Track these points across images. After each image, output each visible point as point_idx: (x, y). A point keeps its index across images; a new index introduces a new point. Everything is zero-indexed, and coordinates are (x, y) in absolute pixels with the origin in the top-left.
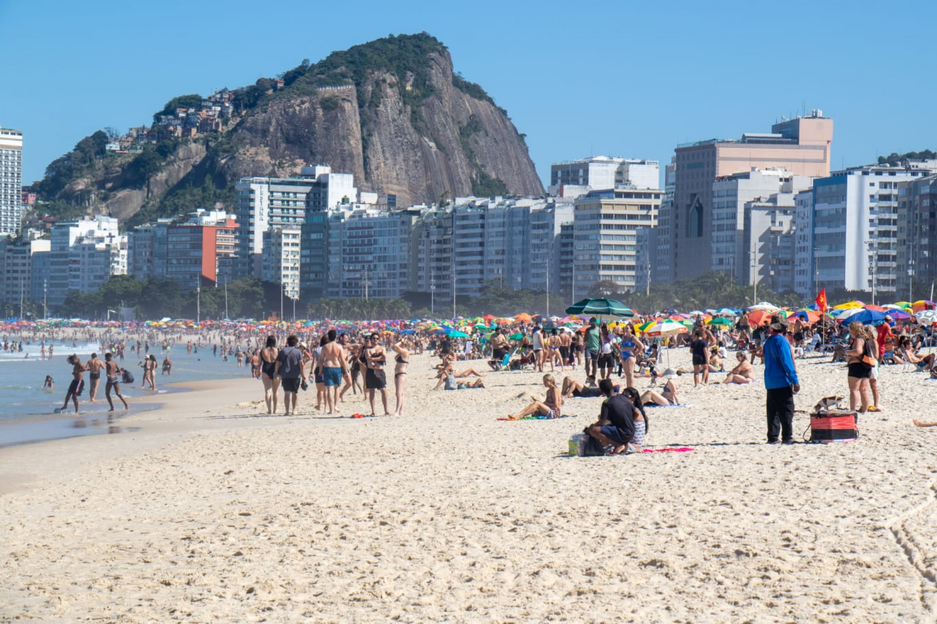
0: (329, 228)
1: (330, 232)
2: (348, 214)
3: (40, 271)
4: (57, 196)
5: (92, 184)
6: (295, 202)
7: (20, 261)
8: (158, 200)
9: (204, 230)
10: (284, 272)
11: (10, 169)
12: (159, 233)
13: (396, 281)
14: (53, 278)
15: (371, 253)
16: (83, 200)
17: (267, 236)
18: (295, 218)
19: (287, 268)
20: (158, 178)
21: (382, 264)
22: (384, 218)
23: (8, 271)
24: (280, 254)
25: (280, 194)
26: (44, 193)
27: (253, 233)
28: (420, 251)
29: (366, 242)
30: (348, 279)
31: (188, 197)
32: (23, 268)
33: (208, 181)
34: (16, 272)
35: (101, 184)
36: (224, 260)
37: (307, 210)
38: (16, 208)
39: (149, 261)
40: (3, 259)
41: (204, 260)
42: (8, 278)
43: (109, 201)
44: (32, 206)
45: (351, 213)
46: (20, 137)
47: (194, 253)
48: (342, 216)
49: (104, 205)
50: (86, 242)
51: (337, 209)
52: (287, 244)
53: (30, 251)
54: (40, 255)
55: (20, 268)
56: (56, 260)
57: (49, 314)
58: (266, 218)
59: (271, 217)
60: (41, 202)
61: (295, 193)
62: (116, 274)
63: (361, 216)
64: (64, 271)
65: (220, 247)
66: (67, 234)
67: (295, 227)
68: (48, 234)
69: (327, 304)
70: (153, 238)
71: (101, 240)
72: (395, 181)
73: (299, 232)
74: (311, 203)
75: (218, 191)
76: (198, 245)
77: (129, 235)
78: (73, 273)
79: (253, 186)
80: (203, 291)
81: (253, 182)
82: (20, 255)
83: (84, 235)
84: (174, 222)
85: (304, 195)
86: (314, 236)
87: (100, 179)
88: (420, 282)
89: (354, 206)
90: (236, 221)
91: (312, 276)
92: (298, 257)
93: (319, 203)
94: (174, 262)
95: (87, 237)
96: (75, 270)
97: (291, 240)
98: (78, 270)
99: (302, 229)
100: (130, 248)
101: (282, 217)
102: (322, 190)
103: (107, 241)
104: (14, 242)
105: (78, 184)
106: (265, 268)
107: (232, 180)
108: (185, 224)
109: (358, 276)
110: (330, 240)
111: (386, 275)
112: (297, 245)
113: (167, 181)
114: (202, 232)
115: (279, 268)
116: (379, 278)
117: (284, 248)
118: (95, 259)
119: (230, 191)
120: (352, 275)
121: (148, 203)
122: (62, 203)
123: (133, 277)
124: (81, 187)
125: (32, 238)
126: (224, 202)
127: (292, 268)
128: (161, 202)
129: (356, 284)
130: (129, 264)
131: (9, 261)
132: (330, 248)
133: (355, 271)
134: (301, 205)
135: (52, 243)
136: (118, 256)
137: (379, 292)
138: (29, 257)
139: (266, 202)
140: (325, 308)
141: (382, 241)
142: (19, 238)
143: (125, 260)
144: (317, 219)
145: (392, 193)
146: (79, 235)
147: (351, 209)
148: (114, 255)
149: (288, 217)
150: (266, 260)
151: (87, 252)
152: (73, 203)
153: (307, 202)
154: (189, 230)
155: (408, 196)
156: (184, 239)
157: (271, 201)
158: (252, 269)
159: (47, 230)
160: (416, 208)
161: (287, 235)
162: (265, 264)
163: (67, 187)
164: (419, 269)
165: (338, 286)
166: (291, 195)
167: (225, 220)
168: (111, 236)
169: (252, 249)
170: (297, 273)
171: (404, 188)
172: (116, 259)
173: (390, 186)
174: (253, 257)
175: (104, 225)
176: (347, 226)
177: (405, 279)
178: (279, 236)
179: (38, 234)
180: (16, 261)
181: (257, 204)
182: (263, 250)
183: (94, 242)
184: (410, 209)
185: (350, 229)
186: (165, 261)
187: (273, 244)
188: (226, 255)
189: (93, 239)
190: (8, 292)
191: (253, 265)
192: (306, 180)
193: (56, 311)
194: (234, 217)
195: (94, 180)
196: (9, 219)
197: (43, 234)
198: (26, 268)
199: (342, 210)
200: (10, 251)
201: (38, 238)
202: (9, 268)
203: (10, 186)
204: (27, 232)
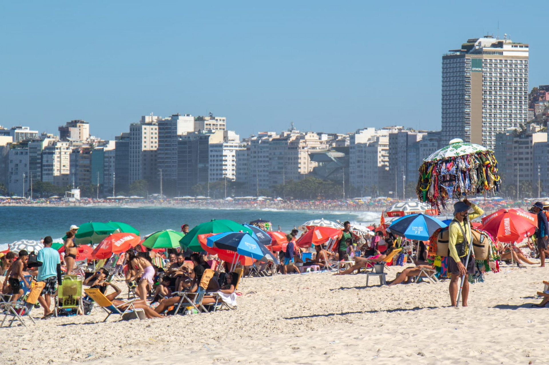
3: (540, 158)
7: (524, 150)
11: (519, 75)
23: (515, 159)
32: (527, 156)
34: (521, 159)
38: (523, 107)
40: (512, 149)
42: (515, 165)
46: (527, 49)
53: (531, 142)
54: (540, 145)
55: (524, 156)
57: (544, 194)
68: (546, 128)
82: (524, 146)
104: (520, 135)
125: (533, 131)
131: (516, 150)
138: (531, 147)
142: (524, 131)
159: (546, 125)
179: (538, 128)
180: (521, 150)
196: (518, 116)
197: (542, 128)
198: (529, 156)
200: (516, 142)
201: (538, 132)
202: (516, 156)
203: (519, 89)
204: (530, 127)
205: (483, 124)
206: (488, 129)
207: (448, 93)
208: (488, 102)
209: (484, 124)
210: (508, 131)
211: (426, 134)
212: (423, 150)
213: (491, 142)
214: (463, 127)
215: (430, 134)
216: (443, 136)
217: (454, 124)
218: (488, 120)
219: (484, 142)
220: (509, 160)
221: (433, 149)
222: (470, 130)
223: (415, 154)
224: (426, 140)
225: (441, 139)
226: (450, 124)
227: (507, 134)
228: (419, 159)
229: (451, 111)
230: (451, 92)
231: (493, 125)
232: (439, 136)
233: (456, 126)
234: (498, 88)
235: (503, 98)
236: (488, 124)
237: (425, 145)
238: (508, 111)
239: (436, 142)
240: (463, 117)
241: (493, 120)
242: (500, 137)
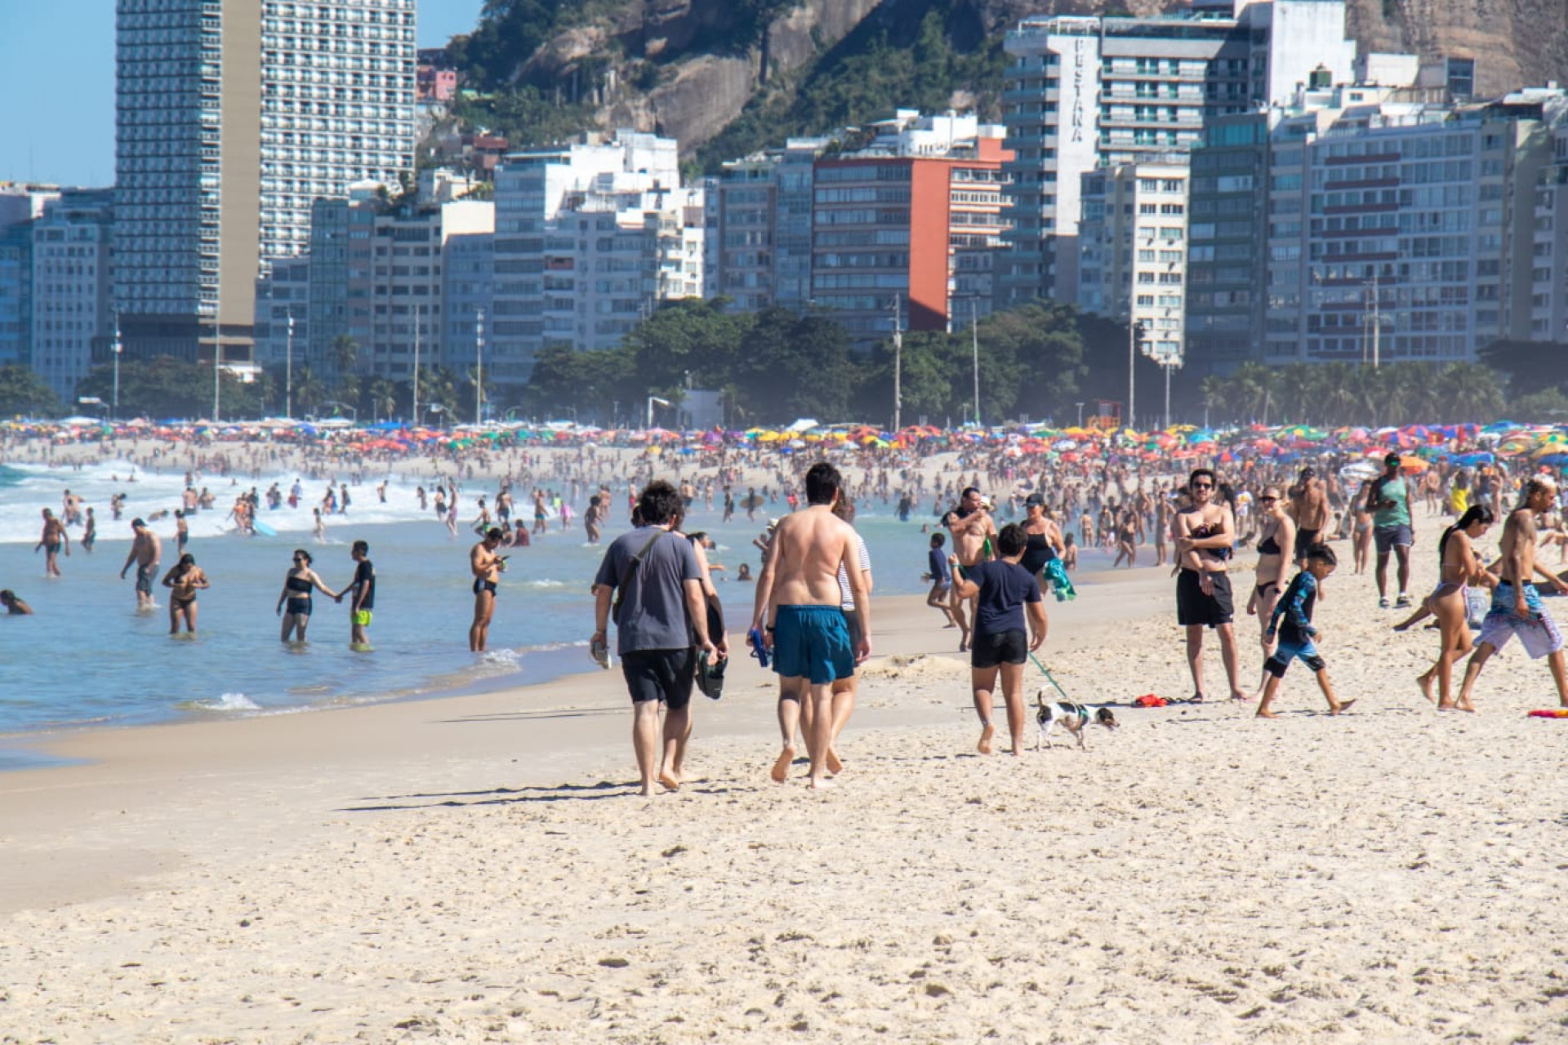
0: (1272, 159)
1: (1275, 171)
2: (1326, 118)
3: (466, 289)
4: (514, 78)
5: (611, 44)
6: (1174, 85)
7: (410, 261)
8: (791, 86)
9: (916, 169)
10: (1138, 289)
12: (791, 181)
13: (1465, 310)
14: (500, 308)
15: (1393, 231)
16: (584, 88)
17: (1093, 184)
18: (1173, 132)
19: (1148, 277)
20: (791, 23)
21: (1427, 260)
22: (1434, 127)
23: (381, 290)
24: (1129, 236)
25: (1132, 64)
26: (477, 67)
27: (1052, 176)
28: (1538, 224)
29: (1379, 199)
30: (1325, 307)
31: (875, 74)
32: (420, 281)
33: (932, 31)
34: (401, 290)
35: (633, 43)
36: (971, 254)
37: (1208, 110)
38: (400, 113)
39: (762, 259)
40: (367, 254)
41: (915, 258)
42: (381, 309)
43: (657, 91)
44: (447, 104)
45: (1336, 115)
47: (886, 237)
48: (1310, 123)
49: (643, 102)
50: (590, 206)
51: (1297, 104)
52: (1149, 209)
53: (438, 231)
54: (466, 244)
55: (411, 281)
56: (509, 256)
57: (489, 410)
58: (1091, 135)
59: (1105, 130)
60: (470, 94)
61: (1174, 61)
62: (672, 295)
63: (1364, 124)
64: (530, 288)
65: (959, 218)
66: (537, 186)
67: (1173, 158)
68: (486, 186)
69: (1260, 379)
70: (775, 194)
71: (631, 200)
72: (1473, 18)
73: (1184, 173)
74: (1222, 88)
75: (961, 58)
76: (898, 215)
77: (708, 187)
78: (556, 294)
79: (1054, 43)
80: (911, 344)
81: (1053, 30)
82: (412, 245)
83: (584, 186)
84: (831, 149)
85: (1203, 66)
86: (1226, 184)
87: (630, 27)
88: (1538, 314)
89: (1346, 94)
90: (1006, 144)
91: (1222, 299)
92: (1180, 245)
93: (1244, 88)
94: (832, 261)
95: (592, 193)
96: (560, 287)
97: (1160, 197)
98: (570, 285)
99: (1192, 165)
100: (710, 223)
101: (1138, 131)
102: (1253, 49)
103: (648, 203)
104: (395, 209)
105: (573, 41)
106: (1088, 277)
107: (1000, 24)
108: (864, 154)
109: (1353, 296)
110: (1274, 195)
111: (1435, 295)
112: (1178, 209)
113: (815, 31)
114: (908, 176)
115: (1127, 278)
116: (1415, 304)
117: (1141, 220)
118: (615, 254)
119: (991, 58)
120: (1335, 296)
121: (763, 95)
122: (525, 98)
123: (716, 305)
124: (578, 51)
125: (445, 195)
126: (974, 90)
127: (1164, 277)
128: (800, 92)
129: (1349, 322)
130: (708, 268)
131: (384, 261)
132: (1273, 219)
133: (1343, 282)
134: (1193, 94)
135: (498, 210)
136: (678, 245)
137: (1416, 342)
138: (437, 250)
139: (1092, 88)
140: (1252, 392)
141: (1427, 196)
142: (410, 197)
143: (698, 258)
144: (1236, 136)
145: (1464, 52)
146: (570, 188)
147: (1335, 103)
148: (667, 242)
149: (1153, 131)
150: (1088, 255)
151: (593, 235)
152: (558, 97)
153: (1210, 87)
154: (872, 171)
155: (1512, 62)
156: (858, 196)
157: (1107, 84)
158: (1048, 281)
159: (485, 174)
160: (1531, 95)
161: (1150, 181)
162: (1087, 264)
163: (540, 50)
164: (1537, 275)
165: (1295, 327)
166: (1164, 66)
167: (976, 140)
168: (658, 190)
169: (1049, 222)
170: (1179, 290)
171: (1502, 39)
172: (672, 254)
173: (1457, 32)
174: (1052, 247)
175: (641, 158)
176: (1324, 153)
177: (1492, 306)
178: (1127, 184)
179: (459, 185)
180: (401, 261)
181: (1065, 94)
182: (1082, 226)
183: (612, 206)
184: (1511, 99)
185: (1332, 161)
186: (807, 259)
187: (1110, 209)
188: (979, 242)
189: (611, 197)
190: (380, 348)
191: (1052, 270)
192: (1206, 22)
193: (509, 401)
194: (999, 132)
195: (615, 31)
196: (383, 144)
197: (474, 184)
198: (428, 281)
199: (1309, 107)
200: (383, 231)
201: (461, 197)
202: (383, 281)
203: (384, 49)
204: (431, 180)
205: (263, 167)
206: (280, 185)
207: (139, 53)
208: (281, 90)
209: (268, 165)
210: (354, 194)
211: (57, 195)
212: (45, 252)
213: (289, 229)
214: (195, 175)
215: (70, 195)
216: (121, 204)
217: (162, 164)
218: (281, 154)
219: (266, 228)
220: (358, 293)
221: (81, 251)
222: (217, 186)
223: (16, 264)
224: (59, 215)
225: (112, 215)
226: (144, 163)
227: (353, 203)
228: (30, 283)
229: (151, 116)
230: (152, 51)
231: (297, 170)
232: (106, 204)
233: (168, 171)
234: (316, 44)
235: (333, 77)
236: (280, 169)
237: (55, 236)
238: (350, 126)
239: (95, 226)
240: (194, 141)
241: (297, 154)
242: (325, 212)
